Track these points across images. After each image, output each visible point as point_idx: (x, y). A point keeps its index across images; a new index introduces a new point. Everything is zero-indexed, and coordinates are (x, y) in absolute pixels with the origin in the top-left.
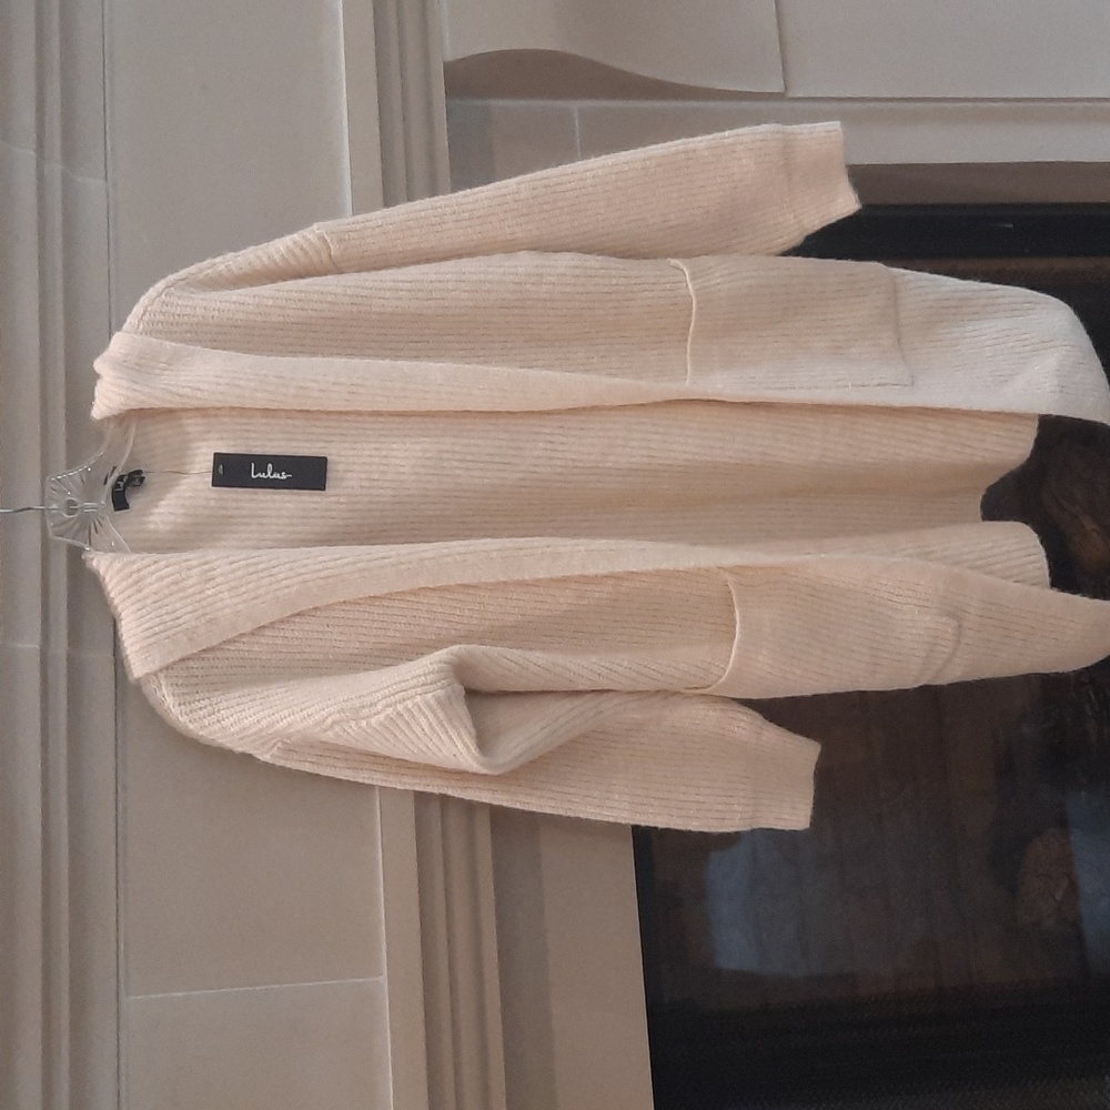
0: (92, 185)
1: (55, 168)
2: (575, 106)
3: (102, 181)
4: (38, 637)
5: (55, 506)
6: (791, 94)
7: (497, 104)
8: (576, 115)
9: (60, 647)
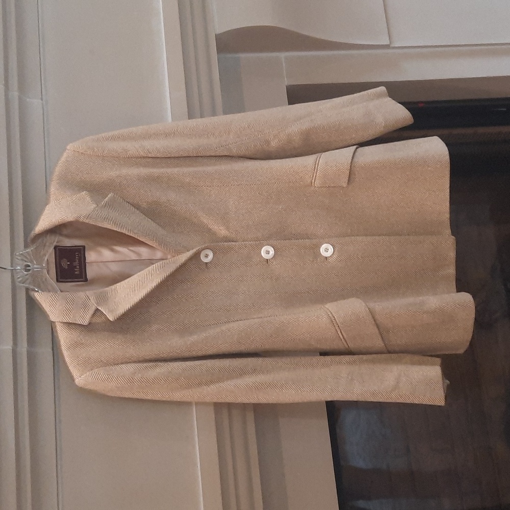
0: (35, 103)
1: (15, 94)
2: (283, 55)
3: (40, 101)
4: (11, 343)
5: (19, 268)
6: (393, 45)
7: (242, 56)
8: (283, 60)
9: (23, 347)
